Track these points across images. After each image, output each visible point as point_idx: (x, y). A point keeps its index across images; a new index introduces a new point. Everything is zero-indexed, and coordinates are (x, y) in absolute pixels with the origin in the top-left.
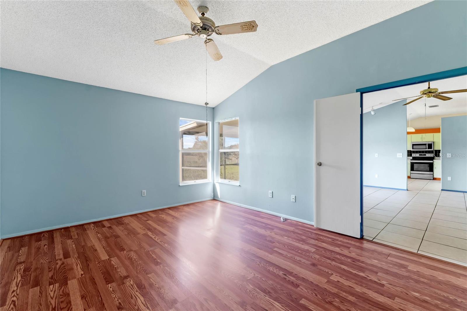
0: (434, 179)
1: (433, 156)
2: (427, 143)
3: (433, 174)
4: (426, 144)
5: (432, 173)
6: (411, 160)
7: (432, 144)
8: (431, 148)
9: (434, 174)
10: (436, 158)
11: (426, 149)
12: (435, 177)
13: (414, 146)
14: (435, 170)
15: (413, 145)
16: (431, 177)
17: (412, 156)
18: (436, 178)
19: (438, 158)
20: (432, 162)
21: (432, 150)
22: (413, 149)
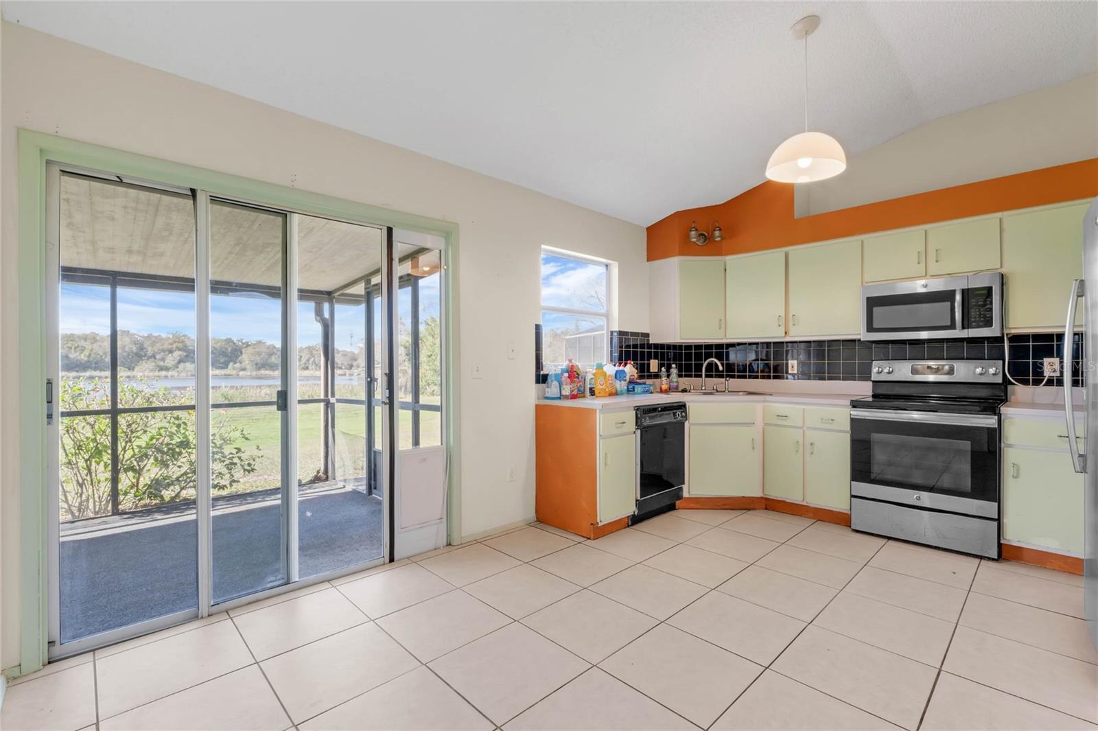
0: (1006, 554)
1: (999, 380)
2: (958, 286)
3: (999, 520)
4: (948, 296)
5: (989, 508)
6: (855, 404)
7: (990, 289)
8: (988, 323)
9: (1008, 521)
10: (1020, 391)
11: (952, 326)
12: (1014, 535)
13: (877, 311)
14: (1011, 488)
15: (873, 303)
16: (980, 535)
17: (868, 378)
18: (1019, 550)
19: (1030, 389)
20: (990, 421)
21: (992, 332)
22: (870, 328)
